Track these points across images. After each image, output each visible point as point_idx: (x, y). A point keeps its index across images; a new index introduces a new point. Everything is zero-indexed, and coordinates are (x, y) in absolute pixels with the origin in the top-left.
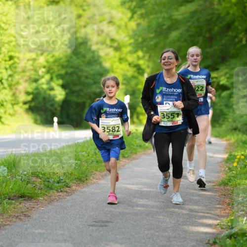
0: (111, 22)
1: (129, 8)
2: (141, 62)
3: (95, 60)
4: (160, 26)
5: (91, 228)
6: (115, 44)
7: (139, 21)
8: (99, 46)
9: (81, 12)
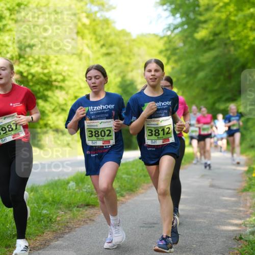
5: (142, 229)
9: (128, 60)
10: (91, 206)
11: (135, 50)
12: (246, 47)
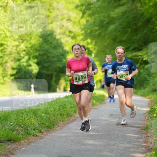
0: (69, 20)
1: (81, 10)
2: (90, 46)
3: (59, 45)
4: (102, 22)
6: (72, 35)
7: (88, 19)
8: (61, 36)
9: (49, 14)
10: (12, 142)
11: (55, 4)
12: (151, 4)
